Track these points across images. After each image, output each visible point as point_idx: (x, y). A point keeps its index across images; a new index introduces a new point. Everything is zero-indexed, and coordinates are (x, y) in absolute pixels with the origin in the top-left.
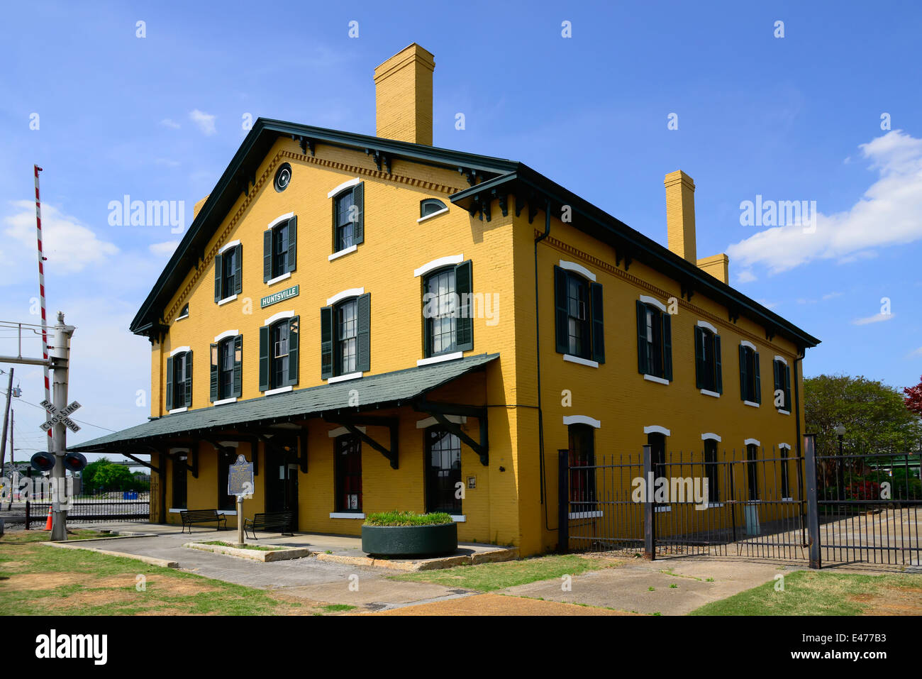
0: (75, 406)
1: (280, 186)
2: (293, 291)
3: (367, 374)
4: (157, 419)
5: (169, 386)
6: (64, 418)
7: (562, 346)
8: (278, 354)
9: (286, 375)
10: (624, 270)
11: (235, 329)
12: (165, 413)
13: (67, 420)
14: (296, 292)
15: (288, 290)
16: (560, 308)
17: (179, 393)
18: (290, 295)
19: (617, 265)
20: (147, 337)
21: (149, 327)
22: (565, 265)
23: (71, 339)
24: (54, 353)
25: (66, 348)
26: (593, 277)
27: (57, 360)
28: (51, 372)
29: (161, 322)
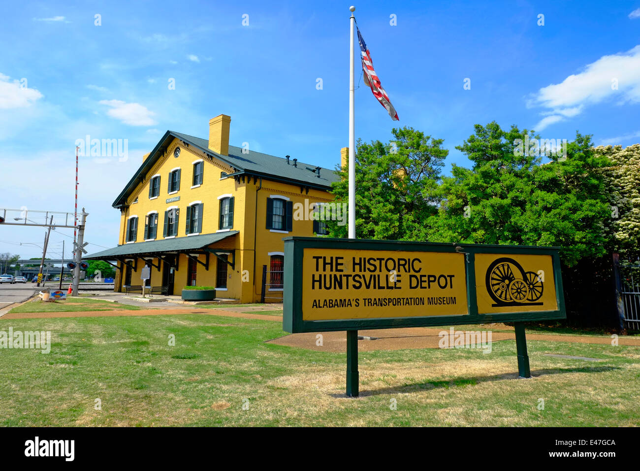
0: (86, 244)
1: (176, 155)
3: (200, 234)
4: (121, 246)
5: (127, 231)
6: (81, 248)
7: (269, 225)
8: (171, 222)
9: (173, 231)
11: (156, 210)
12: (125, 243)
14: (179, 199)
15: (176, 197)
16: (269, 212)
17: (131, 235)
18: (177, 199)
19: (301, 193)
20: (119, 209)
21: (121, 205)
22: (272, 197)
23: (87, 217)
24: (79, 223)
25: (84, 221)
26: (288, 199)
27: (80, 226)
28: (77, 231)
29: (126, 204)
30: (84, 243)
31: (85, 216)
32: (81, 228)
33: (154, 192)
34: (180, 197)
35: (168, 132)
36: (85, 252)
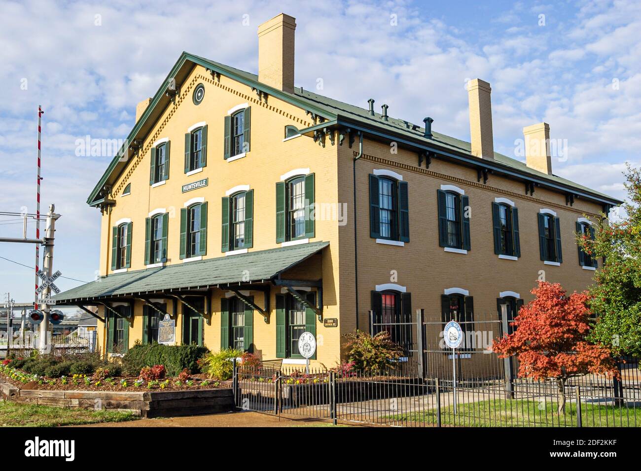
0: (58, 274)
1: (197, 100)
2: (204, 182)
3: (251, 250)
4: (104, 278)
5: (113, 251)
6: (50, 283)
8: (193, 230)
9: (198, 247)
10: (425, 169)
11: (163, 207)
12: (110, 272)
13: (52, 285)
14: (206, 183)
15: (201, 181)
16: (373, 205)
17: (120, 258)
18: (202, 185)
19: (420, 165)
20: (99, 209)
21: (103, 200)
22: (377, 172)
23: (56, 222)
24: (45, 234)
25: (53, 230)
26: (400, 178)
27: (47, 239)
28: (42, 248)
29: (110, 198)
30: (53, 272)
31: (54, 218)
32: (48, 244)
33: (158, 173)
34: (207, 180)
35: (185, 54)
36: (57, 291)
